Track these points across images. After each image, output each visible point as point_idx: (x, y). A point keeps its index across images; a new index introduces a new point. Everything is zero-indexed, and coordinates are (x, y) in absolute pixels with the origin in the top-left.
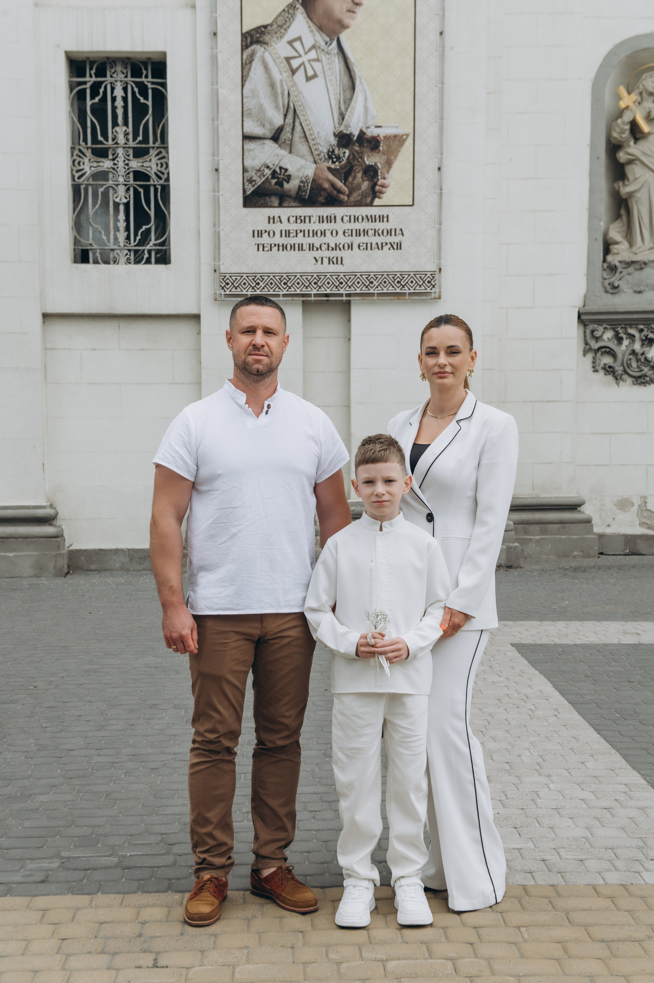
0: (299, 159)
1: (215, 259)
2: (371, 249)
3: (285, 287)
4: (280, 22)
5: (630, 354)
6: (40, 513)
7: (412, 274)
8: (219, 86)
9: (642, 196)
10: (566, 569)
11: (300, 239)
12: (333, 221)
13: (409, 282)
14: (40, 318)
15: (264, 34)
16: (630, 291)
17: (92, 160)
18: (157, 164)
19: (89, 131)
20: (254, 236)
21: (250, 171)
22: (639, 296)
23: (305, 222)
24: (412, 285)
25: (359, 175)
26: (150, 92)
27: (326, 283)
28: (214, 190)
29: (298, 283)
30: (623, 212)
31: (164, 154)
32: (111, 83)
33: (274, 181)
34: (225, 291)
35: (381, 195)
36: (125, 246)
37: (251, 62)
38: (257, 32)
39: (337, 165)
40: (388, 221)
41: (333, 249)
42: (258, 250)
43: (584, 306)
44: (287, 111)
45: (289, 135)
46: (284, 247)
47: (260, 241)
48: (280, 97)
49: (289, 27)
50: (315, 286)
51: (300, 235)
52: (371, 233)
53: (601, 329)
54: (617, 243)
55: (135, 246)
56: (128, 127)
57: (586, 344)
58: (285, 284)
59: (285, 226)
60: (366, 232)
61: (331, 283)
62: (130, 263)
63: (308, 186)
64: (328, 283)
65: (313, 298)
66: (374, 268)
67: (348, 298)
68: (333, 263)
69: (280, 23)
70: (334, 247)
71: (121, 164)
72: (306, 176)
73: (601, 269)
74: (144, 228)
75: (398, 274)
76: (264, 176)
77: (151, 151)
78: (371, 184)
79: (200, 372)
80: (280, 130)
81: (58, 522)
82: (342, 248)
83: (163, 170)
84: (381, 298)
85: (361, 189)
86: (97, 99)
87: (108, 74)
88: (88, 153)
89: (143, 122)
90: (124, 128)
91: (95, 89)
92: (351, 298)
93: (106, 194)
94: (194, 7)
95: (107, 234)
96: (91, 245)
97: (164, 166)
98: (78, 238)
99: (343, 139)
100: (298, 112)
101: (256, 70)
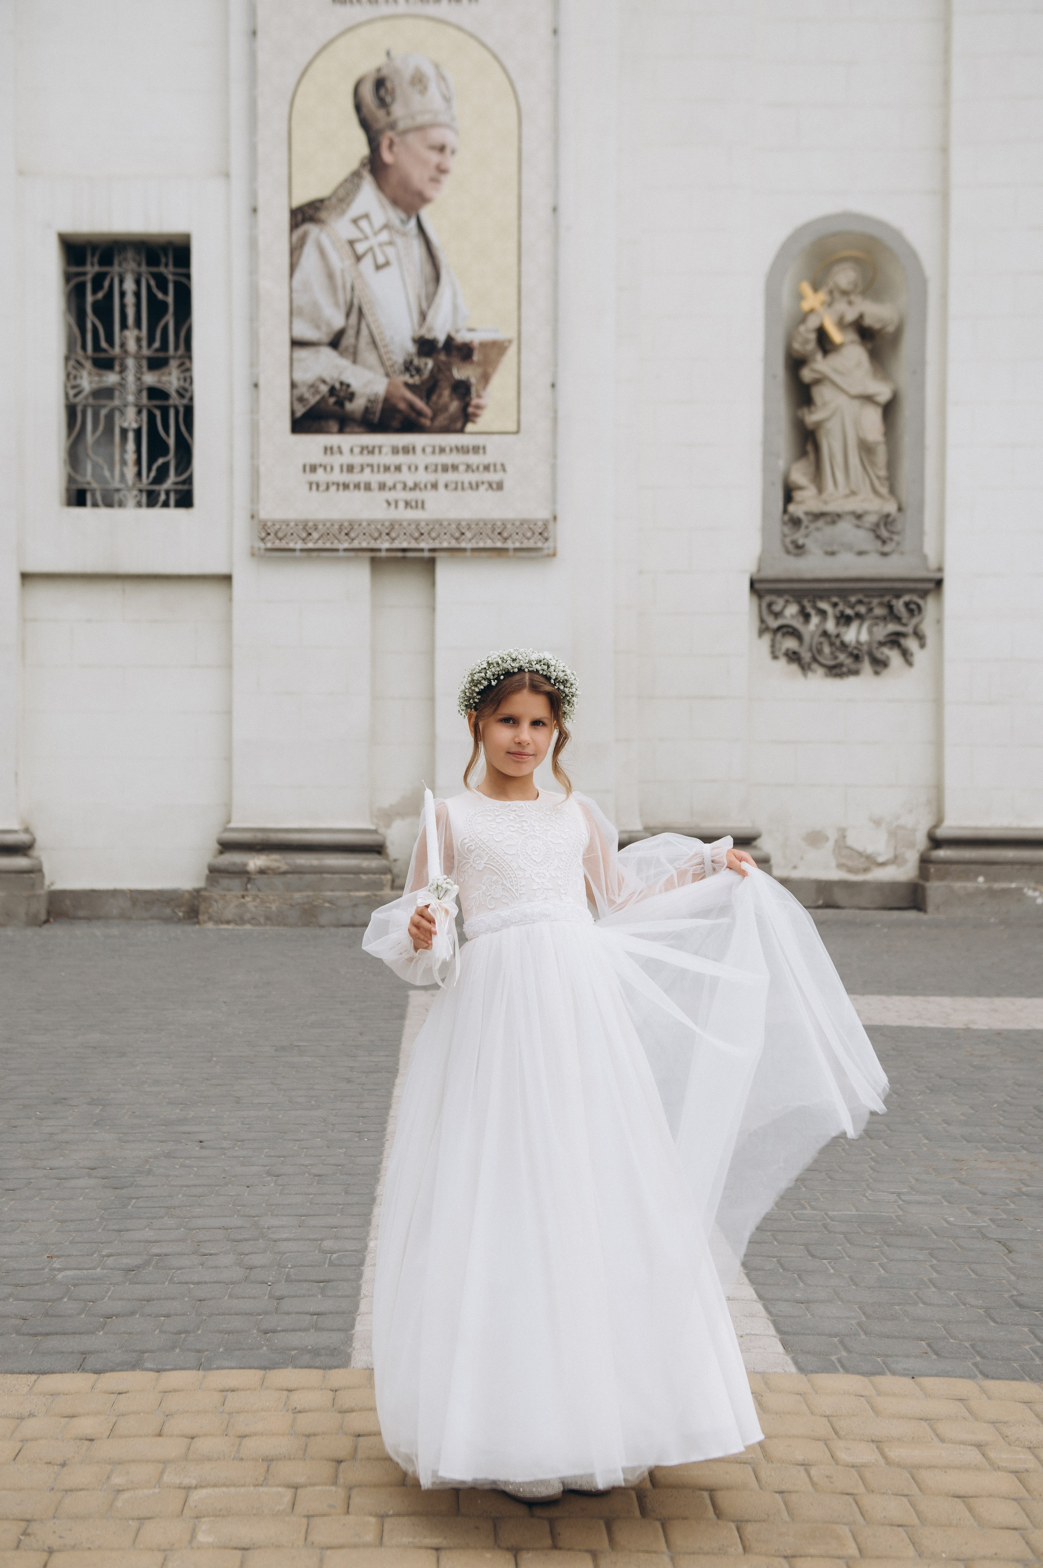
0: (366, 371)
1: (252, 500)
2: (463, 489)
3: (346, 537)
4: (341, 193)
5: (821, 636)
6: (12, 838)
7: (517, 523)
8: (260, 276)
9: (834, 427)
11: (366, 476)
12: (411, 453)
13: (515, 534)
14: (17, 579)
15: (321, 210)
16: (820, 552)
17: (93, 373)
18: (179, 379)
19: (89, 335)
20: (304, 470)
21: (301, 387)
22: (829, 560)
23: (373, 454)
25: (446, 393)
26: (171, 285)
27: (402, 534)
28: (252, 412)
29: (364, 534)
30: (810, 448)
31: (188, 364)
32: (119, 274)
33: (332, 400)
34: (265, 543)
35: (476, 419)
36: (134, 485)
37: (302, 245)
38: (312, 208)
39: (416, 380)
40: (484, 452)
41: (411, 489)
42: (311, 490)
43: (758, 571)
44: (350, 309)
45: (353, 341)
46: (346, 486)
47: (314, 477)
48: (340, 290)
49: (353, 201)
50: (387, 537)
51: (367, 470)
52: (462, 468)
53: (781, 602)
54: (801, 488)
55: (148, 484)
56: (140, 329)
57: (762, 621)
58: (347, 534)
59: (347, 459)
60: (455, 468)
61: (407, 534)
62: (141, 507)
63: (378, 406)
64: (405, 534)
65: (383, 554)
66: (466, 514)
67: (430, 554)
68: (411, 507)
69: (340, 196)
70: (412, 486)
71: (131, 377)
72: (376, 395)
73: (780, 522)
74: (160, 462)
75: (499, 523)
76: (319, 393)
77: (171, 362)
79: (231, 651)
80: (341, 333)
81: (35, 853)
82: (423, 488)
83: (186, 385)
84: (476, 554)
85: (448, 410)
86: (100, 295)
87: (116, 262)
88: (88, 364)
89: (162, 324)
90: (135, 332)
91: (98, 281)
92: (436, 554)
93: (110, 417)
94: (227, 175)
95: (111, 469)
96: (89, 483)
97: (188, 381)
98: (73, 474)
99: (425, 346)
100: (365, 310)
101: (309, 256)
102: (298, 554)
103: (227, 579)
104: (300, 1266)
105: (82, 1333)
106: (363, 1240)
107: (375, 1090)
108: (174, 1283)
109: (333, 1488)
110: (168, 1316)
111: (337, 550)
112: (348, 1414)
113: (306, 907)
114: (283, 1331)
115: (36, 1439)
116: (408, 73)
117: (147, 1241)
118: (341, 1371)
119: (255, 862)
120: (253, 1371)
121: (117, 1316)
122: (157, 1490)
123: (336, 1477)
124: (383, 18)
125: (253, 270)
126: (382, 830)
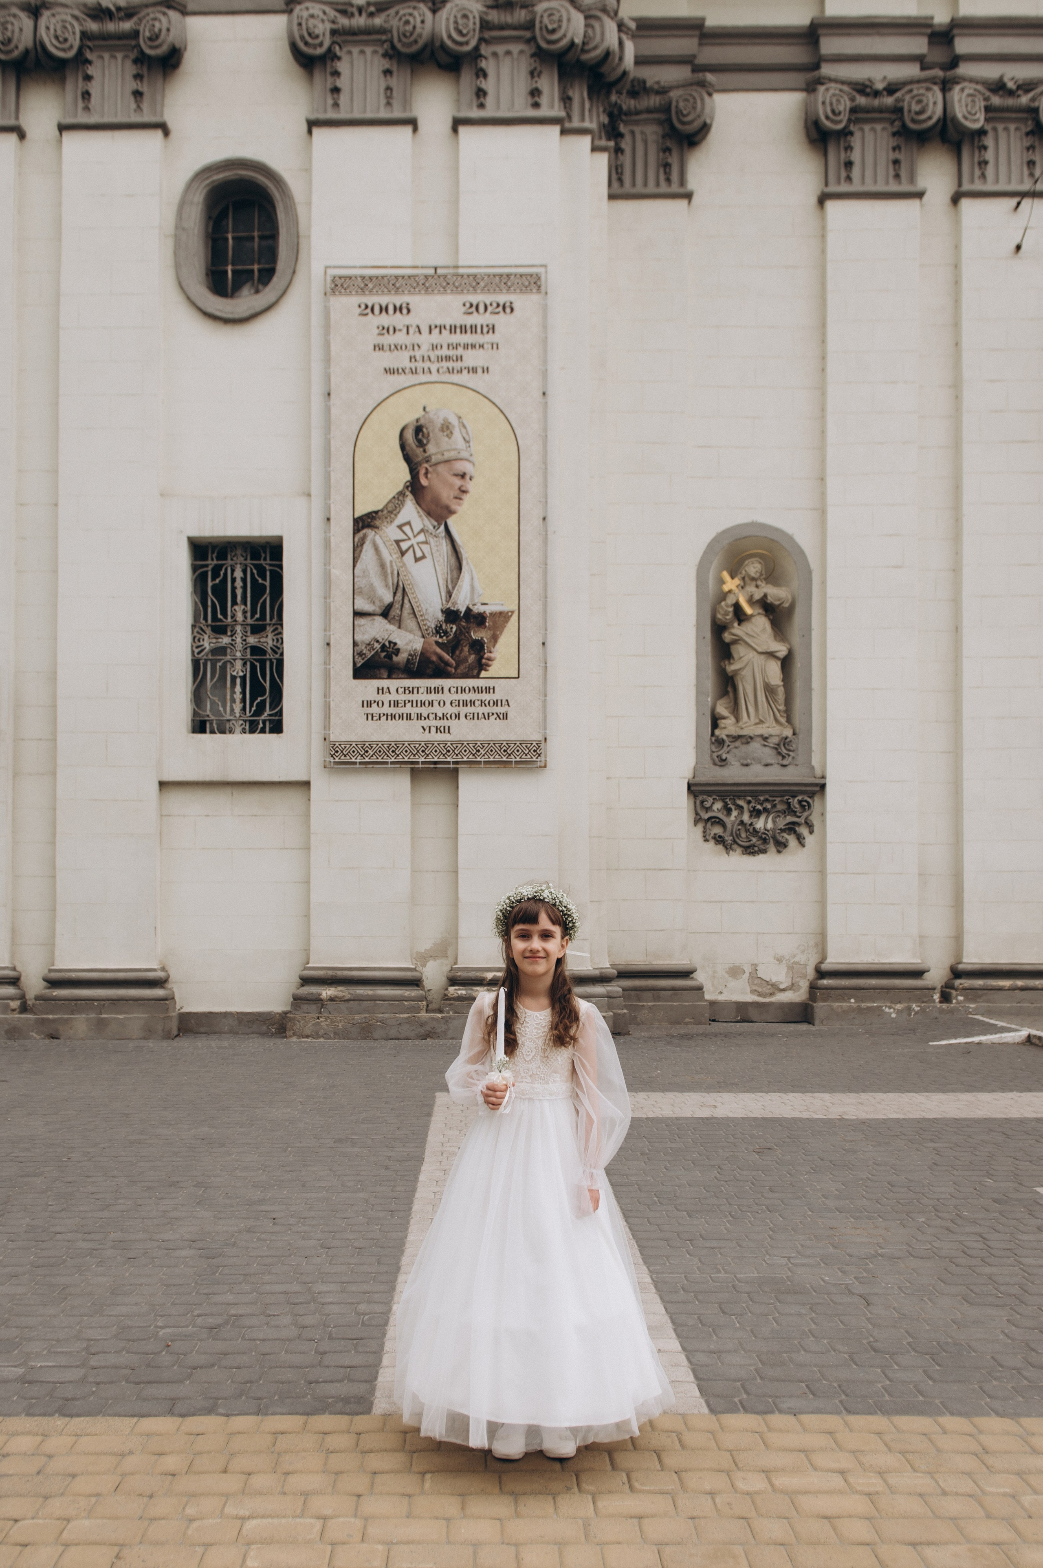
0: (408, 633)
1: (325, 727)
2: (478, 719)
3: (393, 754)
4: (390, 507)
5: (739, 825)
6: (151, 975)
7: (518, 743)
8: (331, 566)
9: (747, 673)
10: (673, 1036)
11: (408, 709)
12: (441, 692)
13: (515, 751)
14: (156, 786)
15: (375, 519)
16: (738, 764)
17: (212, 636)
18: (273, 640)
19: (209, 610)
20: (363, 706)
21: (360, 644)
22: (745, 770)
23: (413, 693)
24: (518, 754)
25: (466, 649)
26: (268, 573)
27: (434, 751)
28: (325, 663)
29: (406, 751)
30: (730, 689)
31: (279, 630)
32: (231, 566)
33: (383, 654)
34: (334, 758)
35: (488, 668)
36: (240, 717)
37: (362, 545)
38: (369, 518)
39: (444, 640)
40: (494, 692)
41: (440, 718)
42: (367, 719)
43: (694, 778)
44: (397, 589)
45: (398, 612)
46: (393, 717)
47: (369, 710)
48: (390, 576)
49: (398, 513)
50: (423, 754)
51: (409, 705)
52: (477, 703)
53: (710, 800)
54: (724, 718)
55: (250, 716)
56: (246, 605)
57: (697, 814)
58: (393, 751)
59: (394, 697)
60: (472, 703)
61: (438, 751)
62: (245, 733)
63: (416, 659)
64: (436, 751)
65: (420, 766)
66: (481, 737)
67: (454, 766)
68: (441, 732)
69: (390, 509)
70: (441, 716)
71: (239, 640)
72: (415, 650)
73: (709, 743)
74: (259, 699)
75: (505, 743)
76: (374, 650)
77: (268, 628)
78: (477, 658)
79: (309, 837)
80: (390, 606)
81: (169, 985)
82: (449, 718)
83: (278, 645)
84: (487, 766)
85: (468, 662)
86: (217, 581)
87: (229, 557)
88: (208, 631)
89: (261, 601)
90: (243, 607)
91: (216, 571)
92: (458, 766)
93: (224, 668)
94: (309, 495)
95: (224, 707)
96: (208, 716)
97: (280, 641)
98: (196, 709)
99: (451, 615)
100: (407, 590)
101: (367, 552)
102: (358, 766)
103: (307, 784)
104: (340, 1326)
105: (174, 1382)
106: (388, 1304)
107: (405, 1175)
108: (245, 1339)
109: (353, 1520)
110: (238, 1368)
111: (387, 763)
112: (368, 1454)
113: (364, 1025)
114: (323, 1382)
115: (132, 1474)
116: (439, 423)
117: (228, 1304)
118: (365, 1417)
119: (327, 992)
120: (299, 1416)
121: (201, 1367)
122: (219, 1521)
123: (356, 1509)
124: (421, 384)
125: (327, 562)
126: (419, 968)
